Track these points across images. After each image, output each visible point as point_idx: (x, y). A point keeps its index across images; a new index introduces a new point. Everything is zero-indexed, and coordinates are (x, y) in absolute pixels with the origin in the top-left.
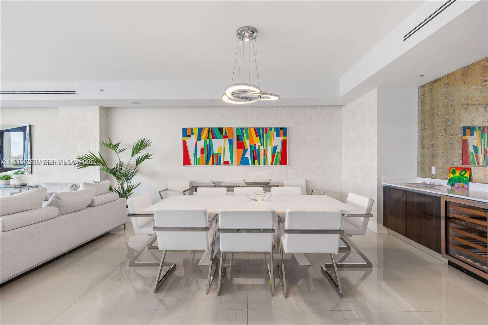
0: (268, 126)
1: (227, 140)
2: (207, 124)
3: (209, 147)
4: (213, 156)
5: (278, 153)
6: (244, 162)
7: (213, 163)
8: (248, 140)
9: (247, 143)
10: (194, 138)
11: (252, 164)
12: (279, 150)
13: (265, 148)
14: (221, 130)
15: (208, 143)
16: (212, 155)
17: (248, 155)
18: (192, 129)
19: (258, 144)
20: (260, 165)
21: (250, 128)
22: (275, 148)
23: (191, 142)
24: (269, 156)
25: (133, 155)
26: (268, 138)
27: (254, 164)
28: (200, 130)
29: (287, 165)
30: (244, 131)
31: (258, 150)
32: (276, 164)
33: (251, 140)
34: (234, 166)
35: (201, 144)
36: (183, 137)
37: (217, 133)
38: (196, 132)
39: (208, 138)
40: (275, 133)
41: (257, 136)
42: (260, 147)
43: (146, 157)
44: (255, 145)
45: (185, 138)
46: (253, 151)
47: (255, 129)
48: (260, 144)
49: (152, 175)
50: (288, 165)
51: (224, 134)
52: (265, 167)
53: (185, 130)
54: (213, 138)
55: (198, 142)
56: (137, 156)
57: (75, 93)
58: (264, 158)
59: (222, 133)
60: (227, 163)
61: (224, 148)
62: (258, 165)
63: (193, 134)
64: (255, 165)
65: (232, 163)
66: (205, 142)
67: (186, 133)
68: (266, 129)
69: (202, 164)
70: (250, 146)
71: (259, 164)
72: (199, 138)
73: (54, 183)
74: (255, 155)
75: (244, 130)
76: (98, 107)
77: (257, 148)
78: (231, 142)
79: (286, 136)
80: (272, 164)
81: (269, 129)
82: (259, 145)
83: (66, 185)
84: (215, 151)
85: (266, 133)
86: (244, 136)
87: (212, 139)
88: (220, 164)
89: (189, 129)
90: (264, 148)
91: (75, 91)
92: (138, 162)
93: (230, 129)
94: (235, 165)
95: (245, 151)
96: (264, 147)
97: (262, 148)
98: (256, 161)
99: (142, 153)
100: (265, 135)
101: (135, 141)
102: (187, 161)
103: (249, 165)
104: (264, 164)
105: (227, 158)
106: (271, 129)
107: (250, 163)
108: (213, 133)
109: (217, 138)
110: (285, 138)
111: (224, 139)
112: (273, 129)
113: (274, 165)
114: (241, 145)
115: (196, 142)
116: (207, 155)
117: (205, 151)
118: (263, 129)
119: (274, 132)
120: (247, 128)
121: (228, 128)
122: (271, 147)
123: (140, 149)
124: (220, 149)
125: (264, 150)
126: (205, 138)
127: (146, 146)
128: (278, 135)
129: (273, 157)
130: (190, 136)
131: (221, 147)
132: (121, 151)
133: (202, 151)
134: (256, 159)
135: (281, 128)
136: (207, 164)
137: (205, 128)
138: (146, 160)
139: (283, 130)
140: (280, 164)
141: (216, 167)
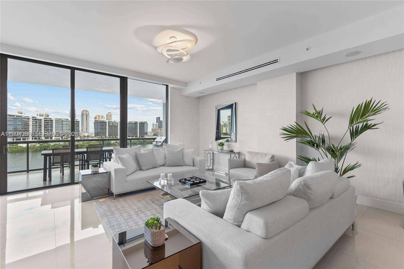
43: (370, 127)
57: (277, 62)
73: (256, 152)
76: (295, 74)
83: (266, 155)
91: (277, 60)
123: (362, 117)
132: (327, 119)
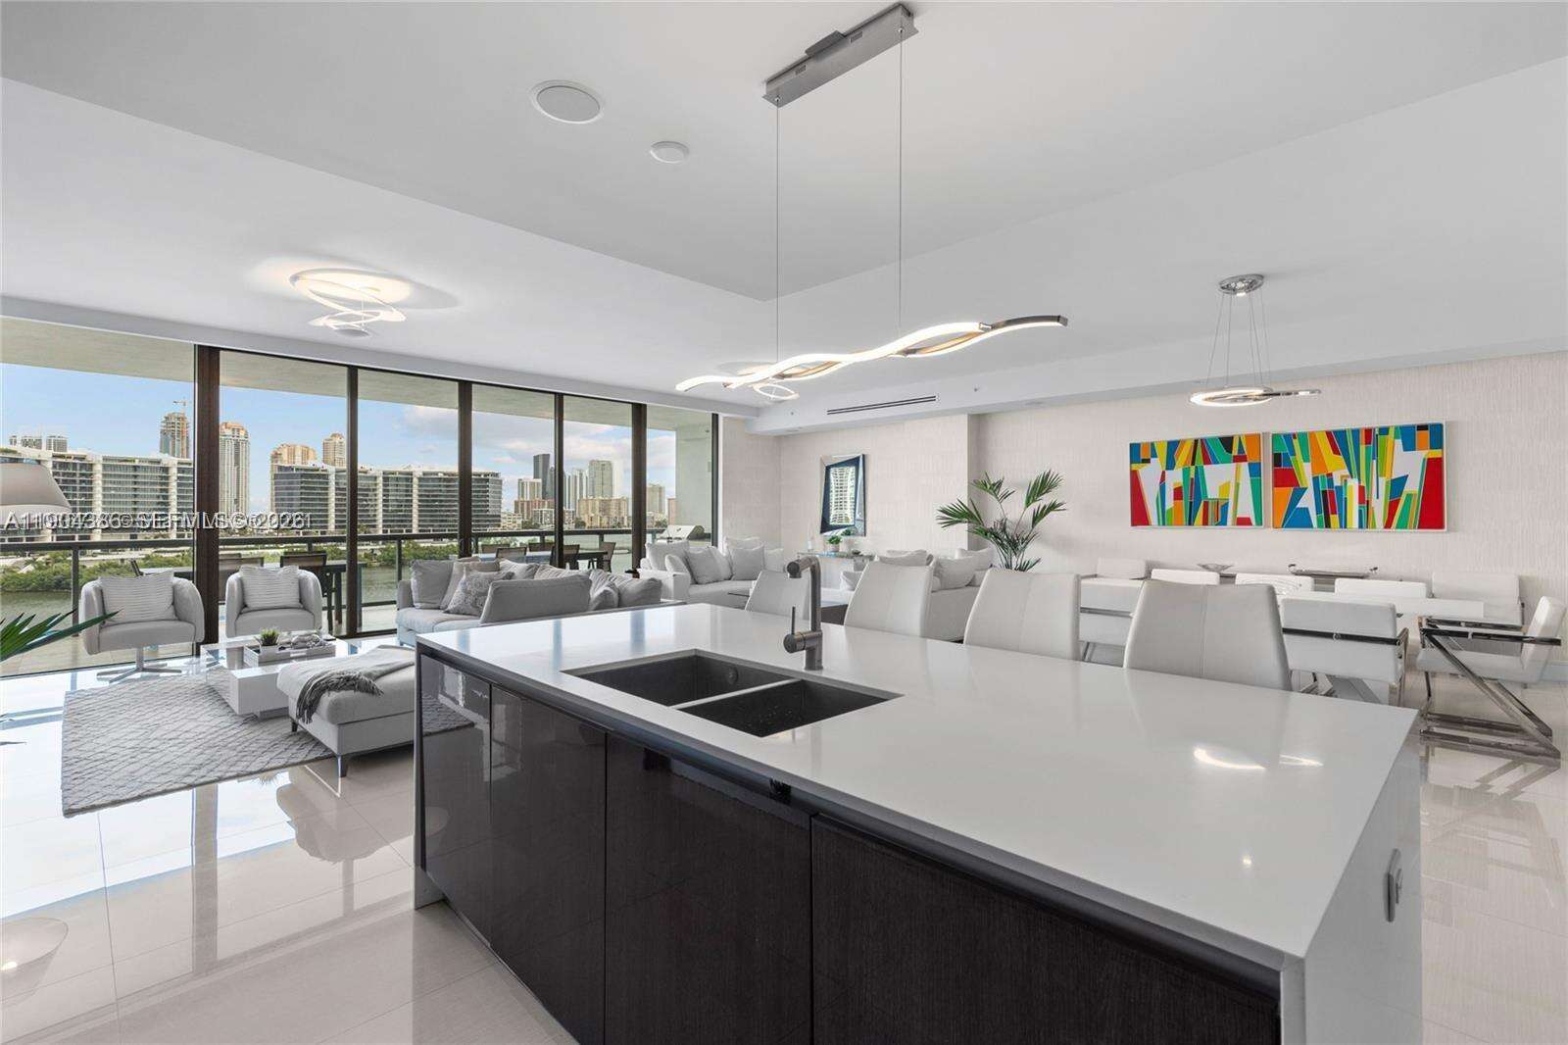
0: (1375, 422)
1: (1244, 466)
2: (1188, 433)
3: (1196, 485)
4: (1206, 504)
5: (1409, 496)
6: (1295, 519)
7: (1205, 523)
8: (1309, 464)
9: (1305, 472)
10: (1157, 465)
11: (1319, 527)
12: (1414, 486)
13: (1363, 484)
14: (1227, 442)
15: (1192, 475)
16: (1202, 504)
17: (1308, 501)
18: (1152, 444)
19: (1338, 470)
20: (1345, 527)
21: (1312, 434)
22: (1398, 485)
23: (1150, 474)
24: (1379, 507)
25: (1028, 504)
26: (1375, 456)
27: (1328, 525)
28: (1173, 446)
29: (1445, 530)
30: (1296, 442)
31: (1339, 489)
32: (1402, 526)
33: (1318, 463)
34: (1266, 530)
35: (1175, 478)
36: (1131, 462)
37: (1218, 450)
38: (1162, 452)
39: (1193, 463)
40: (1399, 443)
41: (1336, 451)
42: (1346, 481)
43: (1053, 507)
44: (1331, 475)
45: (1135, 467)
46: (1324, 492)
47: (1329, 434)
48: (1348, 473)
49: (1065, 545)
50: (1448, 530)
51: (1235, 452)
52: (1366, 533)
53: (1135, 448)
54: (1207, 461)
55: (1167, 473)
56: (1034, 506)
57: (935, 400)
58: (1360, 512)
59: (1229, 449)
60: (1243, 522)
61: (1237, 485)
62: (1341, 527)
63: (1154, 455)
64: (1330, 527)
65: (1259, 523)
66: (1186, 472)
67: (1138, 454)
68: (1368, 432)
69: (1178, 523)
70: (1315, 480)
71: (1343, 524)
72: (1170, 464)
74: (1330, 503)
75: (1295, 438)
76: (966, 417)
77: (1337, 482)
78: (1255, 471)
79: (1441, 447)
80: (1388, 525)
81: (1377, 433)
82: (1342, 477)
84: (1212, 492)
85: (1368, 441)
86: (1294, 454)
87: (1205, 467)
88: (1223, 523)
89: (1147, 444)
90: (1360, 483)
91: (934, 397)
92: (1036, 518)
93: (1254, 439)
94: (1267, 526)
95: (1299, 492)
96: (1359, 480)
97: (1353, 485)
98: (1334, 519)
99: (1046, 500)
100: (1363, 448)
101: (1032, 476)
102: (1139, 517)
103: (1312, 526)
104: (1361, 526)
105: (1246, 509)
106: (1384, 431)
107: (1315, 522)
108: (1205, 451)
109: (1216, 463)
110: (1435, 453)
111: (1233, 465)
112: (1392, 432)
113: (1397, 528)
114: (1285, 477)
115: (1164, 473)
116: (1191, 503)
117: (1186, 493)
118: (1355, 432)
119: (1396, 437)
120: (1304, 435)
121: (1248, 437)
122: (1383, 481)
123: (1040, 493)
124: (1224, 488)
125: (1361, 490)
126: (1185, 464)
127: (1051, 487)
128: (1409, 446)
129: (1392, 507)
130: (1147, 461)
131: (1229, 482)
132: (1005, 496)
133: (1178, 494)
134: (1334, 513)
135: (1422, 428)
136: (1190, 523)
137: (1184, 441)
138: (1052, 513)
139: (1427, 433)
140: (1419, 528)
141: (1213, 532)
